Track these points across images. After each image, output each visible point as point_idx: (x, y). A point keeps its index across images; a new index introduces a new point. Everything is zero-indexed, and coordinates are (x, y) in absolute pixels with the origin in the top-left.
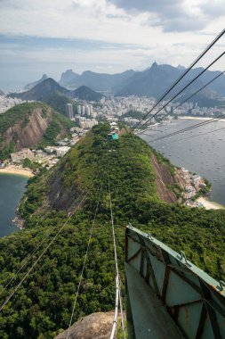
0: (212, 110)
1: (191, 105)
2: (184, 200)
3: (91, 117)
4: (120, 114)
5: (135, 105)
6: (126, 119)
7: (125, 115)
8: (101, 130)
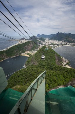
0: (72, 44)
1: (67, 42)
2: (63, 65)
3: (42, 45)
4: (49, 44)
5: (53, 42)
6: (50, 45)
7: (50, 44)
8: (44, 47)
